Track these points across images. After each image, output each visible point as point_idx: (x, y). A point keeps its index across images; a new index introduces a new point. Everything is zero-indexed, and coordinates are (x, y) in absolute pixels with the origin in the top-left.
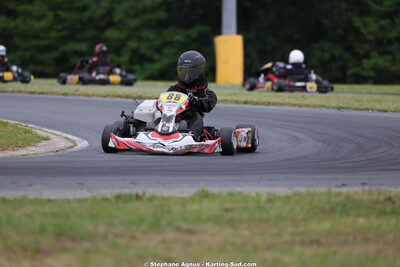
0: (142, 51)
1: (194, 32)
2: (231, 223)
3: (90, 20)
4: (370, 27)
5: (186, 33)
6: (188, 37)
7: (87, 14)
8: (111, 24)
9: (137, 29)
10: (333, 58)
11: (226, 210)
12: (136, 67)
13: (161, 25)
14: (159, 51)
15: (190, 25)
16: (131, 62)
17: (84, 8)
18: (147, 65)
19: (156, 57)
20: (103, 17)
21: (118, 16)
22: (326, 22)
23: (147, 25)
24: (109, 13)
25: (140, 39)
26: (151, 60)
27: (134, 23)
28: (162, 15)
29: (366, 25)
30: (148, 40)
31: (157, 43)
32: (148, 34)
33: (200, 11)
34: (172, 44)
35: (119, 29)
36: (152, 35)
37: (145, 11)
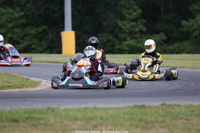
0: (14, 39)
1: (40, 29)
4: (126, 25)
5: (36, 30)
6: (37, 31)
9: (12, 28)
10: (108, 41)
13: (24, 26)
14: (22, 39)
15: (38, 26)
19: (21, 41)
21: (2, 22)
22: (104, 24)
23: (17, 26)
25: (13, 33)
27: (10, 25)
28: (24, 21)
29: (124, 25)
30: (17, 33)
31: (22, 35)
32: (16, 30)
33: (43, 19)
34: (29, 35)
35: (3, 28)
36: (19, 31)
37: (15, 19)
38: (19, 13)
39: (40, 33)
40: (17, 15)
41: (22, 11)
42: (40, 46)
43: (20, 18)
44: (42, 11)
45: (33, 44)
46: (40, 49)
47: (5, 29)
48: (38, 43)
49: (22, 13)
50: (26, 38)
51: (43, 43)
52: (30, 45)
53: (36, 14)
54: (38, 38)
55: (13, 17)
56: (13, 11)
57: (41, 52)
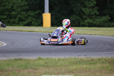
0: (22, 18)
1: (36, 12)
2: (47, 67)
3: (7, 9)
4: (87, 11)
5: (34, 13)
6: (35, 14)
7: (6, 7)
8: (13, 10)
9: (20, 12)
10: (76, 20)
11: (46, 63)
12: (20, 23)
13: (27, 10)
14: (26, 18)
15: (35, 11)
16: (19, 21)
17: (5, 6)
18: (23, 22)
19: (26, 19)
20: (10, 8)
21: (15, 8)
22: (74, 10)
23: (23, 10)
24: (12, 7)
25: (21, 14)
26: (24, 21)
27: (19, 10)
28: (27, 7)
29: (86, 10)
30: (24, 15)
31: (26, 16)
32: (23, 13)
33: (38, 6)
34: (30, 16)
35: (15, 12)
36: (24, 13)
38: (24, 2)
39: (37, 15)
40: (23, 4)
41: (26, 1)
42: (37, 22)
43: (25, 6)
44: (38, 2)
45: (33, 21)
46: (37, 24)
47: (17, 12)
48: (36, 21)
49: (26, 3)
50: (29, 18)
51: (38, 20)
52: (31, 22)
54: (35, 18)
55: (21, 5)
56: (21, 2)
57: (37, 26)
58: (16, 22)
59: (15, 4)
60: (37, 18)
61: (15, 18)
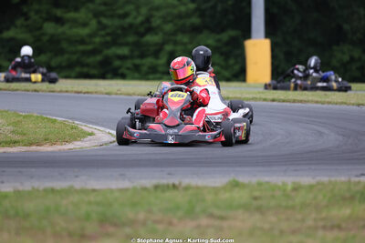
0: (177, 54)
1: (225, 36)
2: (259, 210)
3: (131, 26)
5: (218, 37)
6: (219, 41)
8: (150, 30)
9: (175, 33)
11: (255, 198)
13: (196, 30)
15: (223, 30)
17: (126, 15)
20: (142, 23)
21: (156, 22)
23: (183, 30)
24: (148, 19)
25: (176, 43)
27: (168, 27)
28: (196, 20)
32: (179, 37)
35: (156, 34)
36: (186, 40)
37: (180, 16)
39: (227, 44)
40: (183, 9)
42: (226, 68)
43: (188, 15)
46: (227, 74)
47: (161, 35)
48: (223, 63)
49: (192, 6)
51: (231, 61)
53: (219, 8)
54: (222, 54)
55: (175, 11)
56: (176, 3)
57: (228, 80)
58: (161, 69)
59: (158, 8)
60: (226, 56)
61: (156, 54)
